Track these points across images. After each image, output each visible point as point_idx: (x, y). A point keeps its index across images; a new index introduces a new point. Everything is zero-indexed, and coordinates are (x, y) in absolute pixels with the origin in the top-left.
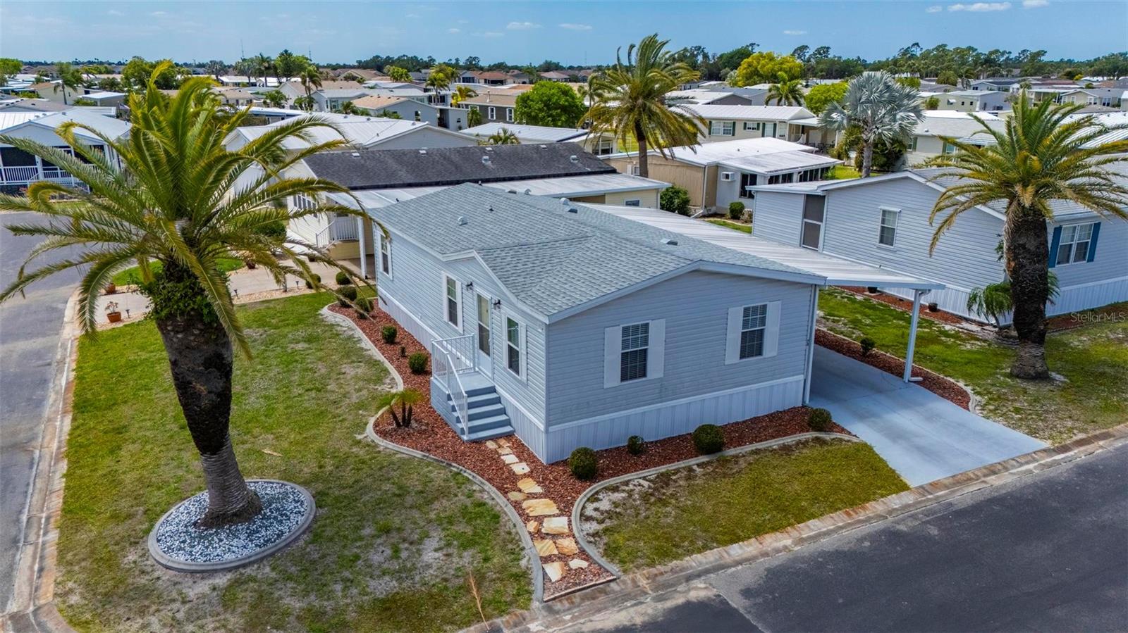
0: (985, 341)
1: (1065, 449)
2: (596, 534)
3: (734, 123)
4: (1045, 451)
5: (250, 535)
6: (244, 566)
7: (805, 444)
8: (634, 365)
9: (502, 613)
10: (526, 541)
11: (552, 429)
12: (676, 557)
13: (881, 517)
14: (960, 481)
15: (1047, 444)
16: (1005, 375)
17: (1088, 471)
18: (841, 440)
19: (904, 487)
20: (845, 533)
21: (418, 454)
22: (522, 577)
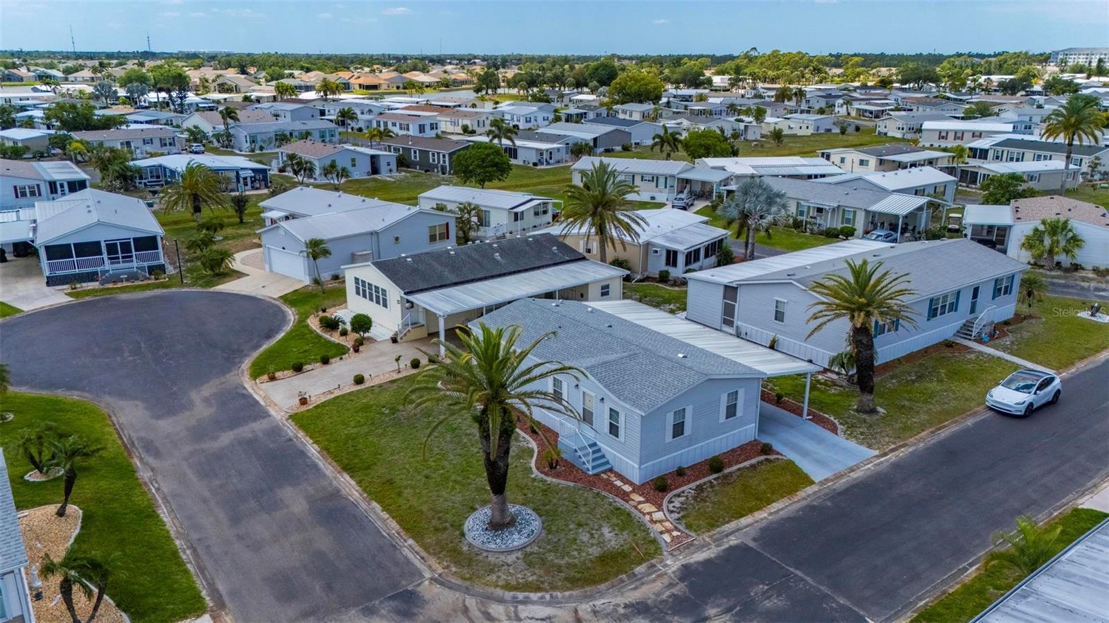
0: (842, 386)
1: (885, 454)
2: (678, 519)
3: (633, 176)
4: (876, 456)
5: (519, 532)
6: (525, 547)
7: (761, 463)
8: (678, 430)
9: (653, 558)
10: (649, 525)
11: (642, 466)
12: (718, 526)
13: (804, 499)
14: (838, 476)
15: (877, 452)
16: (854, 410)
17: (896, 466)
18: (778, 459)
19: (812, 483)
20: (790, 508)
21: (572, 484)
22: (654, 541)
